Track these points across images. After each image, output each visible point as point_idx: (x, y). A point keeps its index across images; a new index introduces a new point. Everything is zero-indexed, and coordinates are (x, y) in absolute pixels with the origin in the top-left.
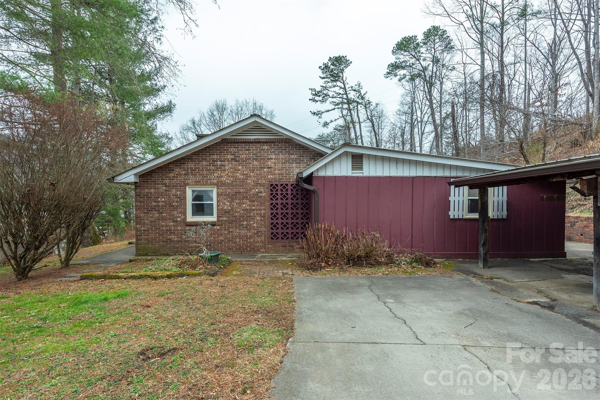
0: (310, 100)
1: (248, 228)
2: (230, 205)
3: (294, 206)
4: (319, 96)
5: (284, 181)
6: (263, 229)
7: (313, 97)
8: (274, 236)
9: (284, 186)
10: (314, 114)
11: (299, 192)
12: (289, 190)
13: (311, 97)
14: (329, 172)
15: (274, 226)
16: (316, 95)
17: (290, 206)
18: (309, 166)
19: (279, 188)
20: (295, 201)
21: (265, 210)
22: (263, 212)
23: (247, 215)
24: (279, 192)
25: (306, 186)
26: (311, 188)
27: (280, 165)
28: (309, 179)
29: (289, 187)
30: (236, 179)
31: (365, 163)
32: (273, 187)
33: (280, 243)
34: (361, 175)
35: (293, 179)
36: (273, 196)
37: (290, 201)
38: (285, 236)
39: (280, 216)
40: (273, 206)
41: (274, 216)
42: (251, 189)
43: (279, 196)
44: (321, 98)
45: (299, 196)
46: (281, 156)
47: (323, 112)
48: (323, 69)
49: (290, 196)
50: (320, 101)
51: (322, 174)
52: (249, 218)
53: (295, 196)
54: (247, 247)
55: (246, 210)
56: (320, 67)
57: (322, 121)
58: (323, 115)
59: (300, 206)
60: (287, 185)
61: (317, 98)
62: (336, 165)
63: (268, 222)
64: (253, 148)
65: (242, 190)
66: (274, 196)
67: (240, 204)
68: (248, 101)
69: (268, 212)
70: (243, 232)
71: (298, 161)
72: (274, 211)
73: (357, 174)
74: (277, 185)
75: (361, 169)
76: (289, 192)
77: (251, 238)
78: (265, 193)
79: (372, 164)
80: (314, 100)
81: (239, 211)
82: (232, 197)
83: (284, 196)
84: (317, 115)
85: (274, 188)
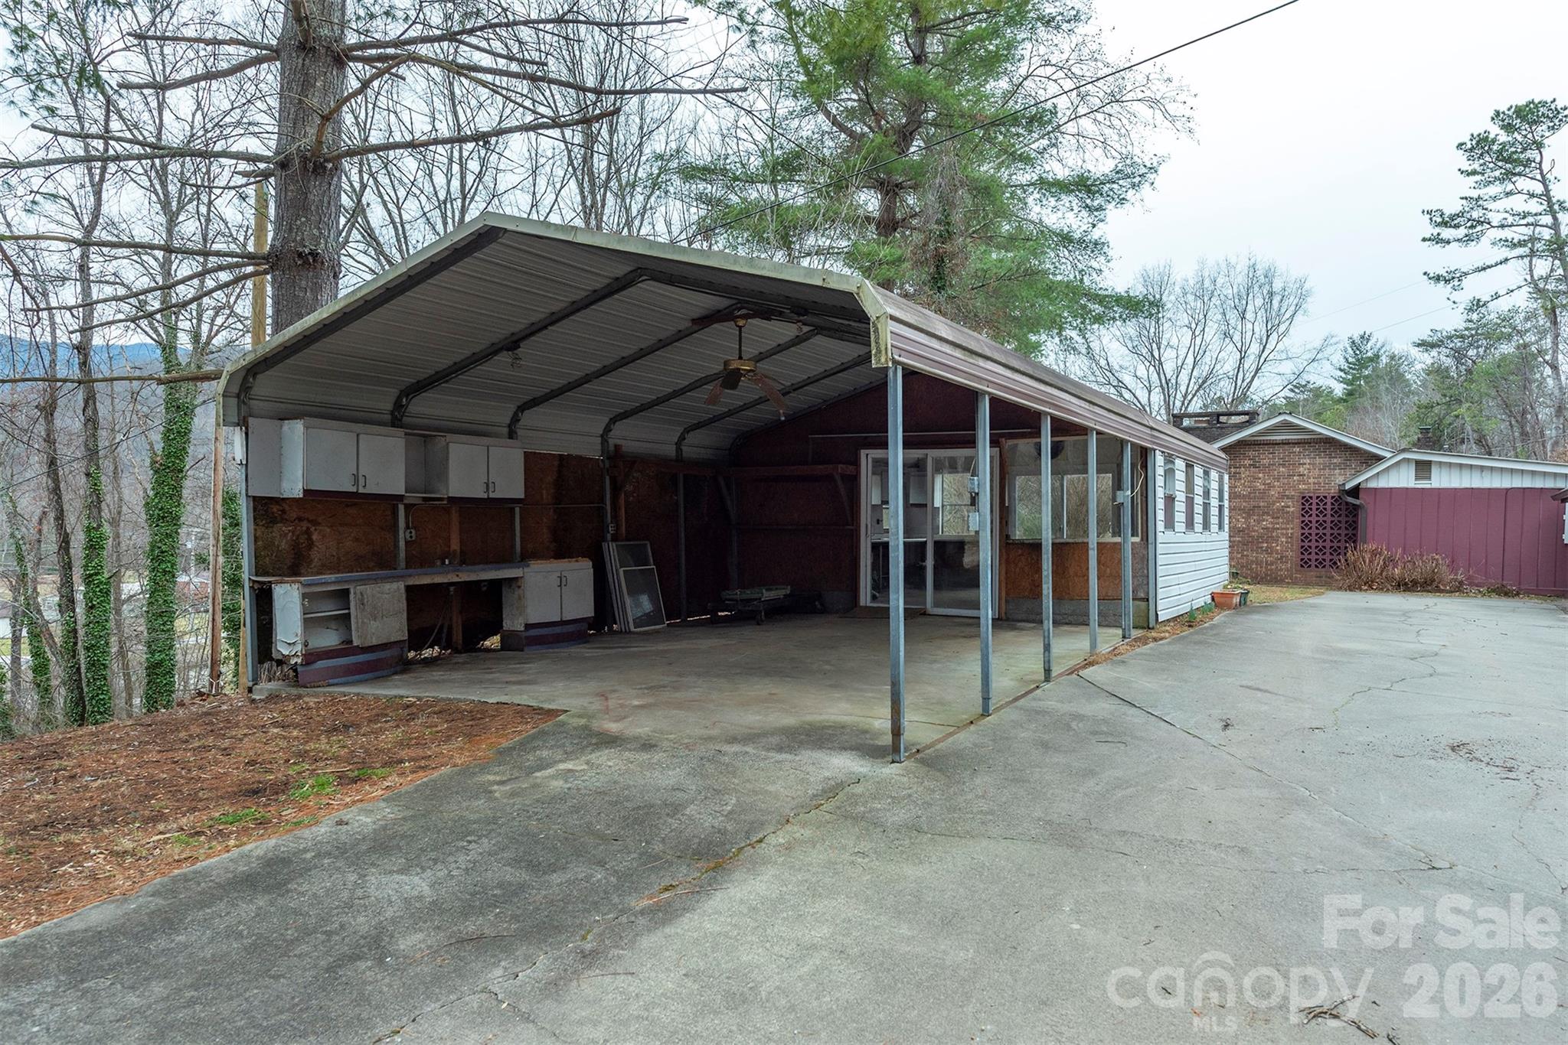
0: (1424, 240)
1: (1269, 551)
2: (1245, 523)
3: (1335, 525)
4: (1457, 226)
5: (1322, 493)
6: (1290, 554)
7: (1437, 230)
8: (1305, 564)
9: (1322, 499)
10: (1437, 278)
11: (1343, 507)
12: (1329, 504)
13: (1430, 231)
14: (1382, 483)
15: (1304, 550)
16: (1444, 224)
17: (1328, 525)
18: (1358, 473)
19: (1314, 501)
20: (1336, 519)
21: (1294, 529)
22: (1290, 531)
23: (1269, 535)
24: (1314, 507)
25: (1350, 500)
26: (1357, 502)
27: (1317, 472)
28: (1355, 491)
29: (1329, 501)
30: (1255, 489)
31: (1435, 471)
32: (1305, 500)
33: (1312, 573)
34: (1428, 486)
35: (1334, 491)
36: (1305, 512)
37: (1329, 519)
38: (1320, 564)
39: (1314, 537)
40: (1305, 525)
41: (1305, 537)
42: (1274, 503)
43: (1314, 512)
44: (1461, 232)
45: (1343, 512)
46: (1318, 460)
47: (1465, 274)
48: (1472, 149)
49: (1329, 512)
50: (1459, 240)
51: (1372, 485)
52: (1270, 539)
53: (1336, 512)
54: (1266, 575)
55: (1267, 528)
56: (1460, 146)
57: (1464, 297)
58: (1465, 282)
59: (1343, 525)
60: (1325, 497)
61: (1447, 233)
62: (1393, 474)
63: (1297, 545)
64: (1280, 452)
65: (1262, 504)
66: (1307, 512)
67: (1259, 522)
68: (1233, 261)
69: (1298, 532)
70: (1263, 556)
71: (1343, 467)
72: (1306, 531)
73: (1423, 484)
74: (1311, 497)
75: (1430, 479)
76: (1329, 507)
77: (1272, 564)
78: (1293, 508)
79: (1445, 472)
80: (1437, 240)
81: (1258, 530)
82: (1249, 513)
83: (1321, 512)
84: (1447, 281)
85: (1307, 501)
